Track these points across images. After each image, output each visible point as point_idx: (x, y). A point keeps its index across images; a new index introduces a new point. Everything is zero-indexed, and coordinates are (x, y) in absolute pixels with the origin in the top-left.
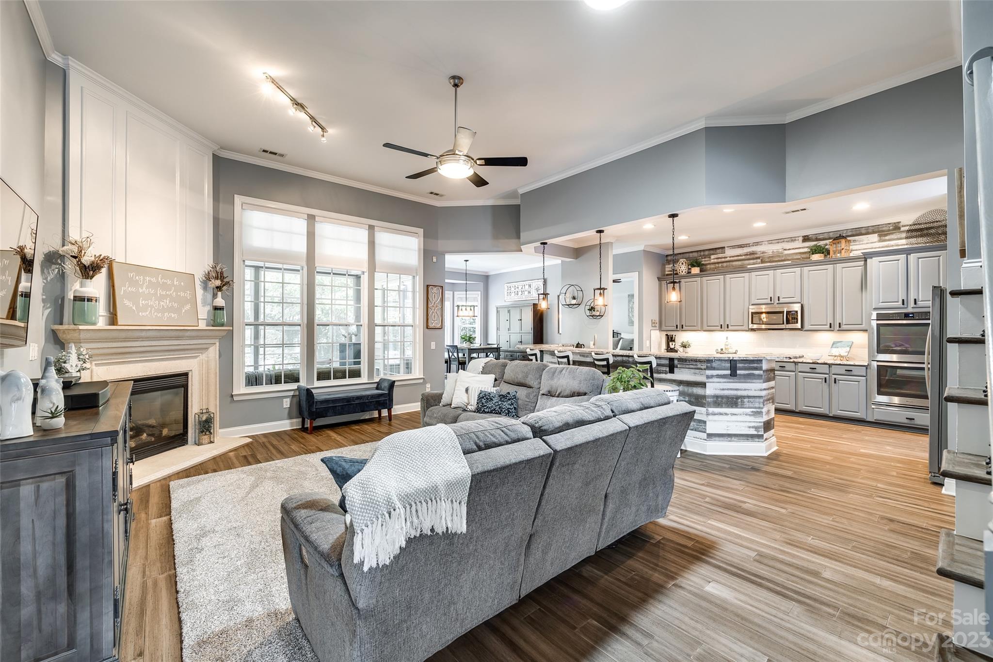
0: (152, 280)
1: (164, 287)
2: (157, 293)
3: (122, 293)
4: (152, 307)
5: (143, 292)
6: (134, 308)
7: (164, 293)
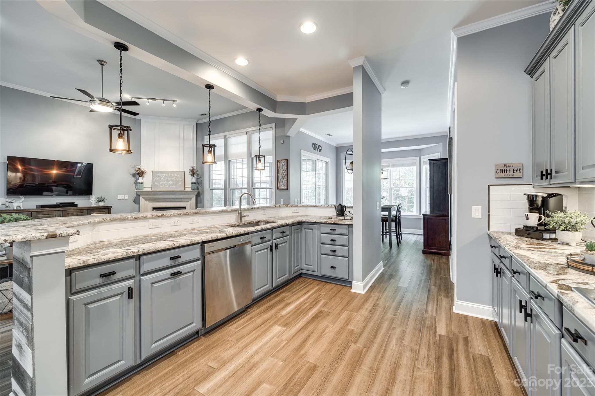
0: (166, 175)
1: (171, 177)
2: (167, 180)
3: (154, 180)
4: (165, 184)
5: (162, 179)
6: (158, 185)
7: (171, 179)
